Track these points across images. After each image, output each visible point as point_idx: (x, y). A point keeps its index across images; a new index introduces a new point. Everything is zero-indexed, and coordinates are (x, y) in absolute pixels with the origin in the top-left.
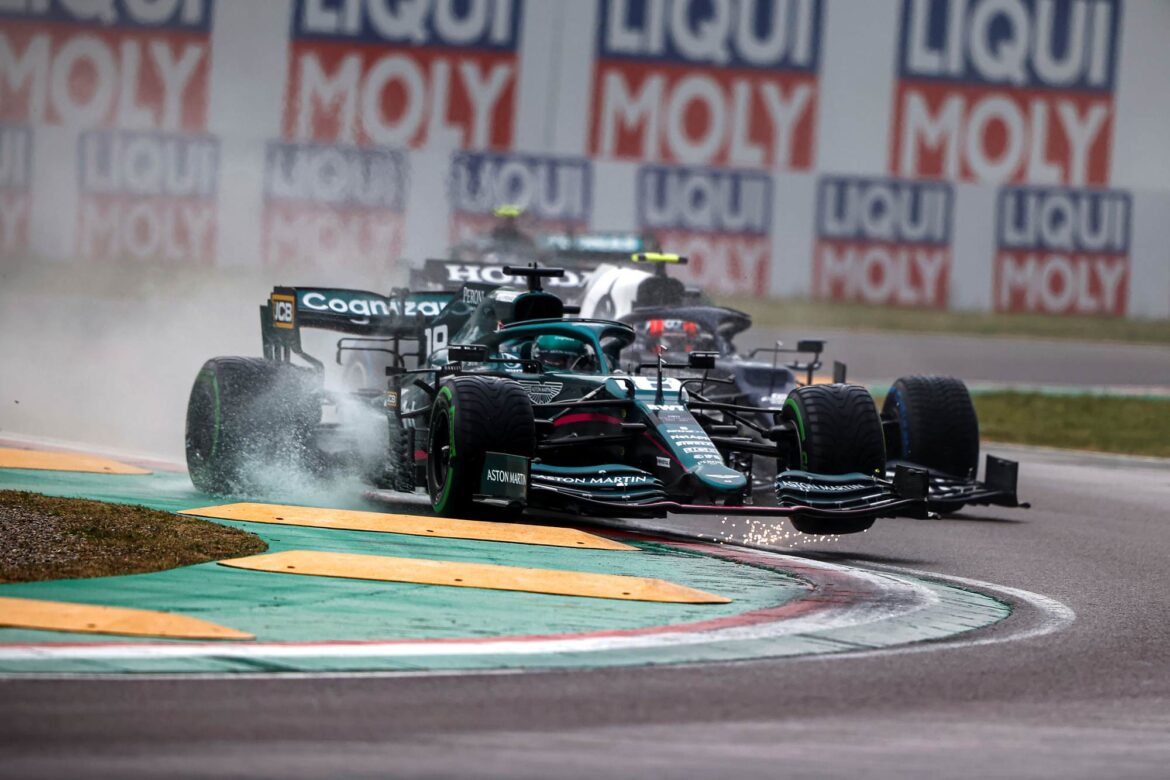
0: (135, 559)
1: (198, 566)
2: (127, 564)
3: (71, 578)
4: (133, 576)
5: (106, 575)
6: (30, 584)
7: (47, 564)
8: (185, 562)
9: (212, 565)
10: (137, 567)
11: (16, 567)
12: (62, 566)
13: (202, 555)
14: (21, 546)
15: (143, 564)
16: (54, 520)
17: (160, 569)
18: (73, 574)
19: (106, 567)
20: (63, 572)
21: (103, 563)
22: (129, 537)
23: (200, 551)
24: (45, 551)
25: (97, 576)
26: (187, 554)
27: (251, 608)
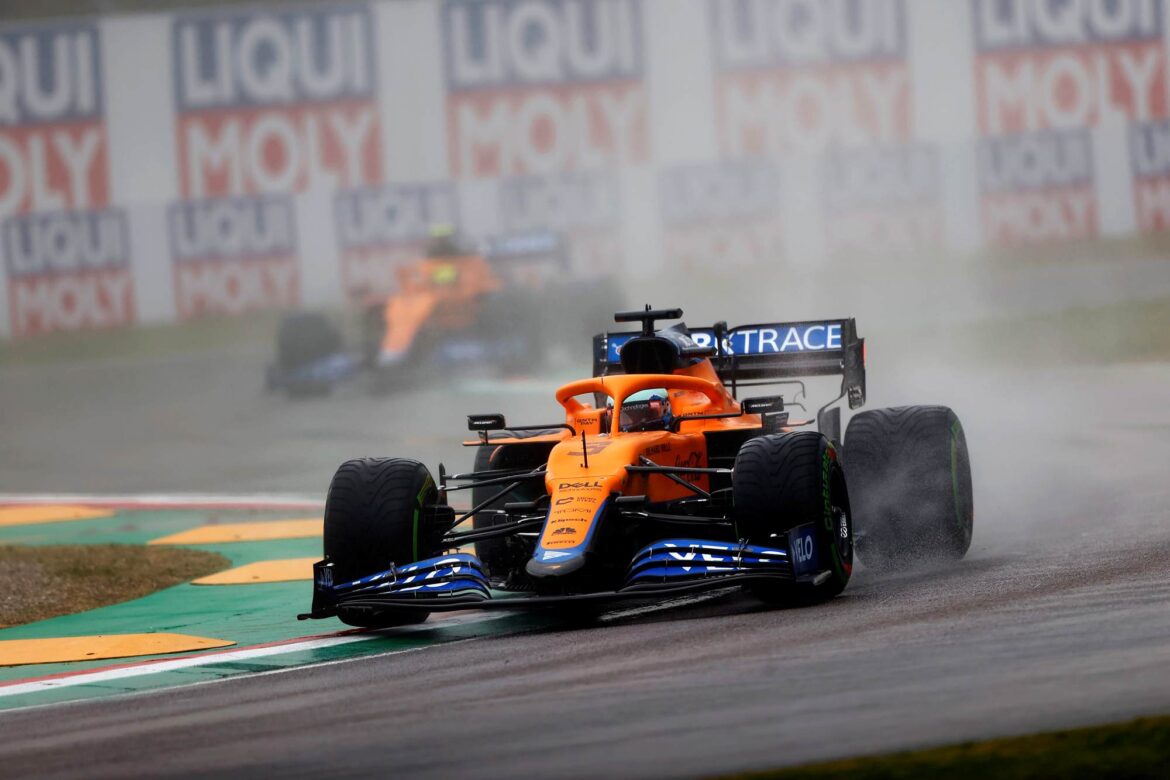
0: (117, 591)
1: (175, 588)
2: (111, 596)
3: (64, 615)
4: (119, 605)
5: (94, 608)
6: (30, 625)
7: (41, 606)
8: (163, 586)
9: (186, 586)
10: (120, 597)
11: (13, 612)
12: (54, 605)
13: (175, 579)
14: (14, 593)
15: (124, 594)
16: (39, 567)
17: (141, 595)
18: (66, 611)
19: (93, 601)
20: (57, 610)
21: (89, 598)
22: (108, 572)
23: (172, 575)
24: (37, 595)
25: (86, 610)
26: (162, 580)
27: (227, 618)
